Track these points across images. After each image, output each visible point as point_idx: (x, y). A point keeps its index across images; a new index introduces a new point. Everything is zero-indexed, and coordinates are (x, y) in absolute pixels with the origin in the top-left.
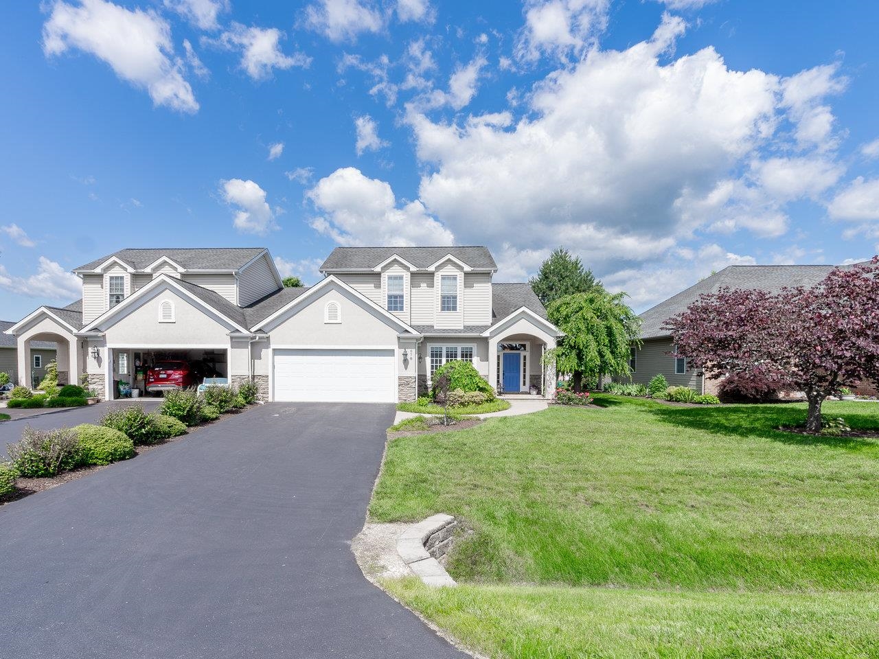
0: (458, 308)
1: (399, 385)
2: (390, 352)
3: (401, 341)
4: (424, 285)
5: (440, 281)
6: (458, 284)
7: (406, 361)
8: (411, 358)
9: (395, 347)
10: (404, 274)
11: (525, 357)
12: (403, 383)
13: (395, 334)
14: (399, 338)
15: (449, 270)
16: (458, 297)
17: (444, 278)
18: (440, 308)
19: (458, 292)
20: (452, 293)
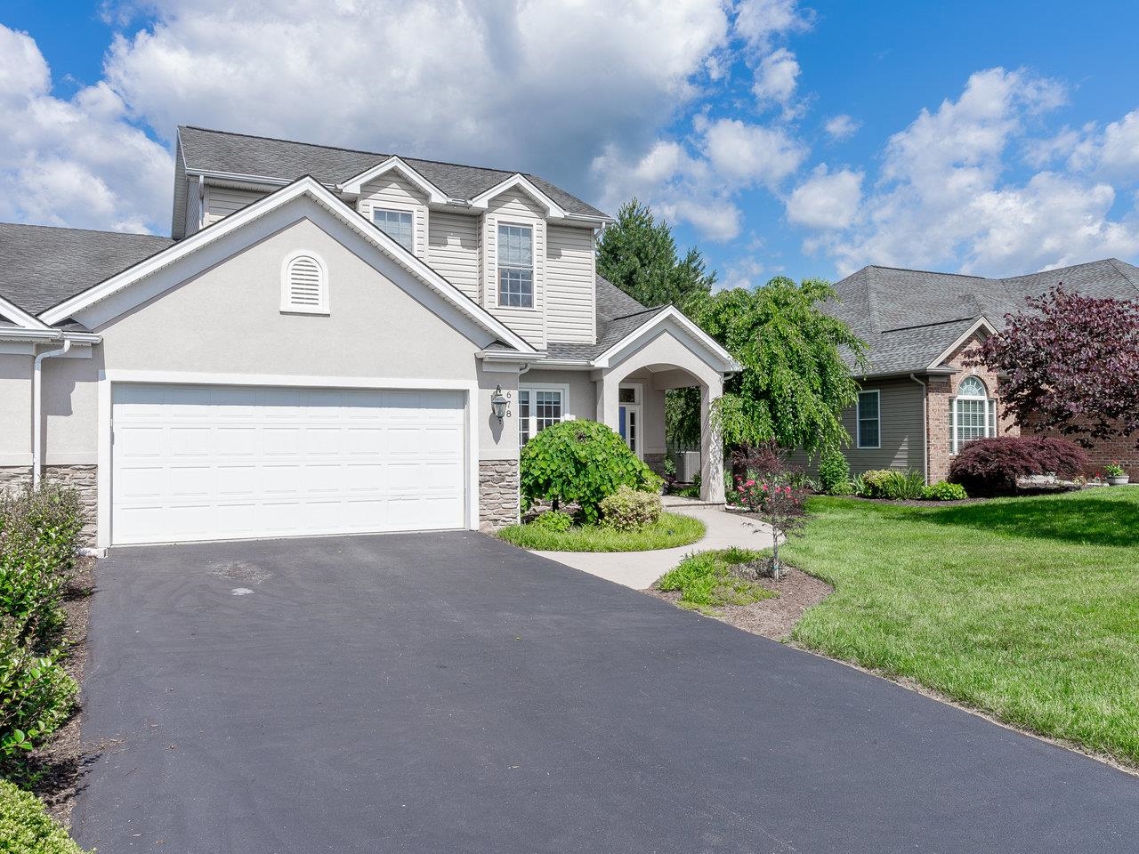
0: (535, 302)
1: (481, 483)
2: (458, 398)
3: (486, 368)
4: (454, 241)
5: (496, 235)
6: (535, 246)
7: (497, 421)
8: (509, 413)
9: (471, 385)
10: (414, 208)
11: (633, 415)
12: (491, 474)
13: (468, 351)
14: (480, 361)
15: (515, 212)
16: (535, 277)
17: (504, 228)
18: (496, 299)
19: (535, 264)
20: (520, 266)
